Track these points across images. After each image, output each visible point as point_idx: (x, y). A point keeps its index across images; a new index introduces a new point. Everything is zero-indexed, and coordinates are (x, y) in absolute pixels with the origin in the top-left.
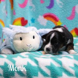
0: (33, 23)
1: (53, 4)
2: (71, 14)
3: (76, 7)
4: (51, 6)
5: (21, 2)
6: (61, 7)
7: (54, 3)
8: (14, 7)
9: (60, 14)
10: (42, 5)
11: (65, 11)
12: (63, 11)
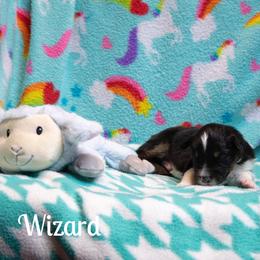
0: (76, 98)
1: (135, 54)
2: (177, 85)
3: (194, 69)
4: (129, 58)
5: (51, 42)
6: (155, 64)
7: (139, 52)
8: (31, 53)
9: (149, 82)
10: (105, 53)
11: (162, 76)
12: (158, 75)
